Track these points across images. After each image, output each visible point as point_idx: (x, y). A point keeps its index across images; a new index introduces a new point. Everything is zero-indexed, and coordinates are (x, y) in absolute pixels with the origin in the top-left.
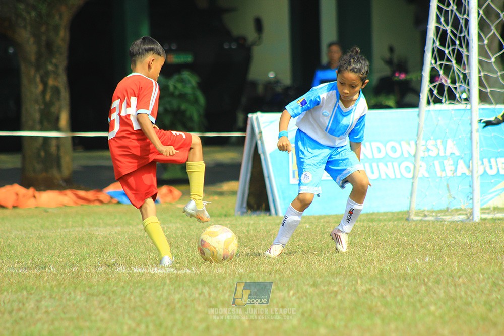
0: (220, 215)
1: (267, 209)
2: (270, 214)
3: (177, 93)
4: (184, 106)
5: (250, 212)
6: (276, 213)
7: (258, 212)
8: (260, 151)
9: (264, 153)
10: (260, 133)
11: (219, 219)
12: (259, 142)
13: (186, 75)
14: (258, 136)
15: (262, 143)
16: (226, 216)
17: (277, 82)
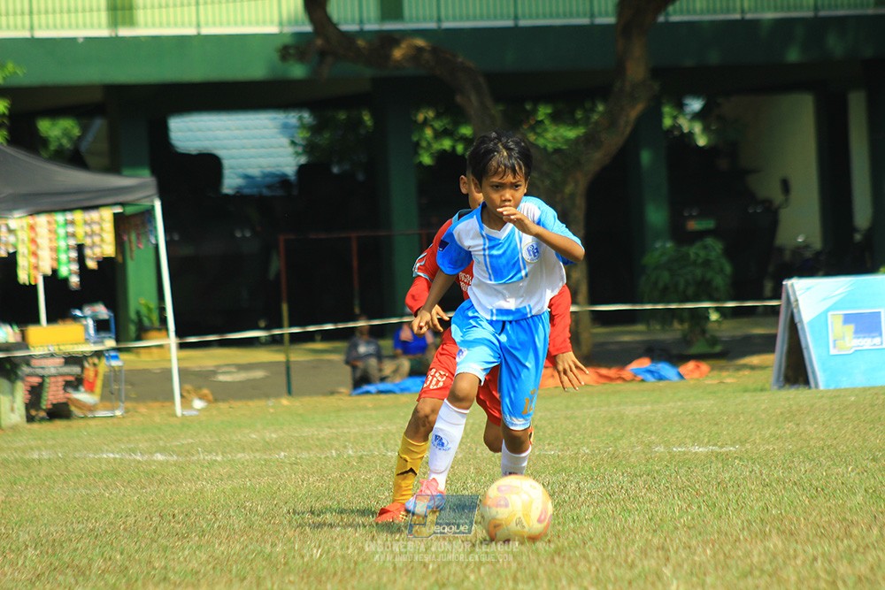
0: (755, 390)
1: (806, 382)
2: (810, 388)
3: (700, 261)
4: (709, 275)
5: (787, 386)
6: (817, 386)
7: (796, 386)
8: (797, 320)
9: (801, 321)
10: (797, 300)
11: (754, 394)
12: (795, 311)
13: (709, 241)
14: (794, 305)
15: (799, 311)
16: (762, 390)
17: (806, 246)
